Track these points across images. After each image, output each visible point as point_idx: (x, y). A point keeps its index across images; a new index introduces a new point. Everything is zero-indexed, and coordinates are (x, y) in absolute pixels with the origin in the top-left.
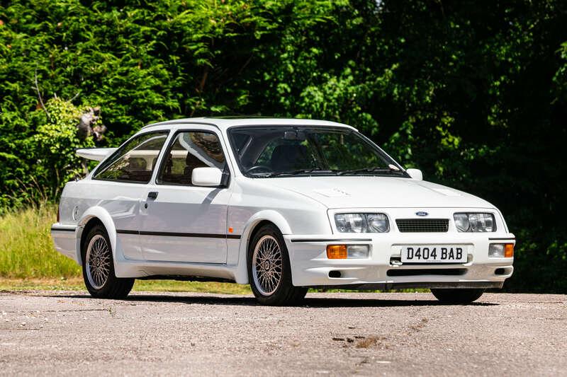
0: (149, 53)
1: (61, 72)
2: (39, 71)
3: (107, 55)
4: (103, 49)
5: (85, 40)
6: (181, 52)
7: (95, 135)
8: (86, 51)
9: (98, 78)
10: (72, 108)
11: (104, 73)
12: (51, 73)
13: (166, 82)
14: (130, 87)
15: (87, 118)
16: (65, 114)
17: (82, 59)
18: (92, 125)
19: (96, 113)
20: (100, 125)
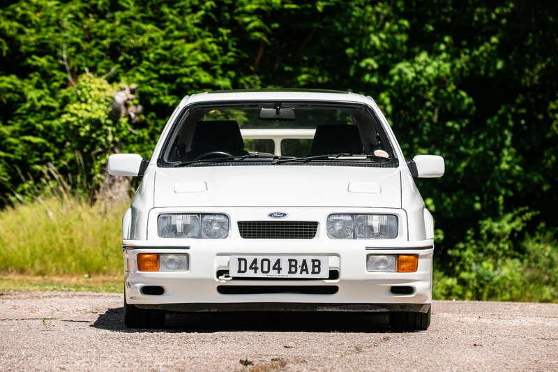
0: (196, 25)
1: (97, 44)
2: (73, 44)
3: (150, 27)
4: (145, 20)
5: (123, 9)
6: (232, 24)
7: (129, 116)
8: (125, 22)
9: (138, 52)
10: (106, 85)
11: (145, 47)
12: (85, 46)
13: (214, 58)
14: (173, 63)
15: (121, 98)
16: (97, 92)
17: (121, 30)
18: (126, 105)
19: (132, 92)
20: (136, 105)
